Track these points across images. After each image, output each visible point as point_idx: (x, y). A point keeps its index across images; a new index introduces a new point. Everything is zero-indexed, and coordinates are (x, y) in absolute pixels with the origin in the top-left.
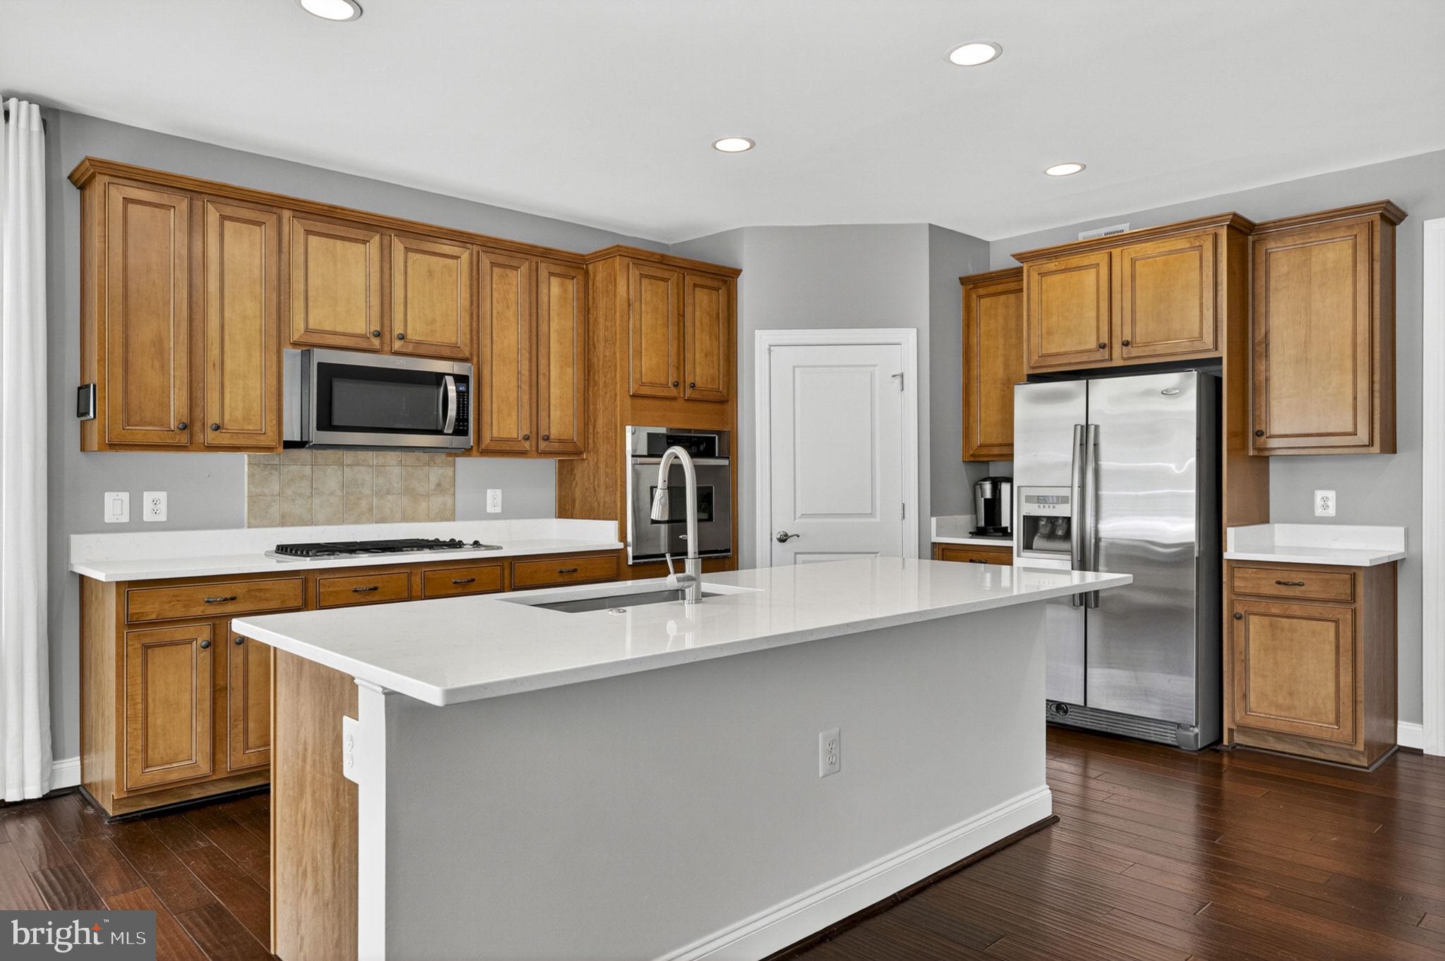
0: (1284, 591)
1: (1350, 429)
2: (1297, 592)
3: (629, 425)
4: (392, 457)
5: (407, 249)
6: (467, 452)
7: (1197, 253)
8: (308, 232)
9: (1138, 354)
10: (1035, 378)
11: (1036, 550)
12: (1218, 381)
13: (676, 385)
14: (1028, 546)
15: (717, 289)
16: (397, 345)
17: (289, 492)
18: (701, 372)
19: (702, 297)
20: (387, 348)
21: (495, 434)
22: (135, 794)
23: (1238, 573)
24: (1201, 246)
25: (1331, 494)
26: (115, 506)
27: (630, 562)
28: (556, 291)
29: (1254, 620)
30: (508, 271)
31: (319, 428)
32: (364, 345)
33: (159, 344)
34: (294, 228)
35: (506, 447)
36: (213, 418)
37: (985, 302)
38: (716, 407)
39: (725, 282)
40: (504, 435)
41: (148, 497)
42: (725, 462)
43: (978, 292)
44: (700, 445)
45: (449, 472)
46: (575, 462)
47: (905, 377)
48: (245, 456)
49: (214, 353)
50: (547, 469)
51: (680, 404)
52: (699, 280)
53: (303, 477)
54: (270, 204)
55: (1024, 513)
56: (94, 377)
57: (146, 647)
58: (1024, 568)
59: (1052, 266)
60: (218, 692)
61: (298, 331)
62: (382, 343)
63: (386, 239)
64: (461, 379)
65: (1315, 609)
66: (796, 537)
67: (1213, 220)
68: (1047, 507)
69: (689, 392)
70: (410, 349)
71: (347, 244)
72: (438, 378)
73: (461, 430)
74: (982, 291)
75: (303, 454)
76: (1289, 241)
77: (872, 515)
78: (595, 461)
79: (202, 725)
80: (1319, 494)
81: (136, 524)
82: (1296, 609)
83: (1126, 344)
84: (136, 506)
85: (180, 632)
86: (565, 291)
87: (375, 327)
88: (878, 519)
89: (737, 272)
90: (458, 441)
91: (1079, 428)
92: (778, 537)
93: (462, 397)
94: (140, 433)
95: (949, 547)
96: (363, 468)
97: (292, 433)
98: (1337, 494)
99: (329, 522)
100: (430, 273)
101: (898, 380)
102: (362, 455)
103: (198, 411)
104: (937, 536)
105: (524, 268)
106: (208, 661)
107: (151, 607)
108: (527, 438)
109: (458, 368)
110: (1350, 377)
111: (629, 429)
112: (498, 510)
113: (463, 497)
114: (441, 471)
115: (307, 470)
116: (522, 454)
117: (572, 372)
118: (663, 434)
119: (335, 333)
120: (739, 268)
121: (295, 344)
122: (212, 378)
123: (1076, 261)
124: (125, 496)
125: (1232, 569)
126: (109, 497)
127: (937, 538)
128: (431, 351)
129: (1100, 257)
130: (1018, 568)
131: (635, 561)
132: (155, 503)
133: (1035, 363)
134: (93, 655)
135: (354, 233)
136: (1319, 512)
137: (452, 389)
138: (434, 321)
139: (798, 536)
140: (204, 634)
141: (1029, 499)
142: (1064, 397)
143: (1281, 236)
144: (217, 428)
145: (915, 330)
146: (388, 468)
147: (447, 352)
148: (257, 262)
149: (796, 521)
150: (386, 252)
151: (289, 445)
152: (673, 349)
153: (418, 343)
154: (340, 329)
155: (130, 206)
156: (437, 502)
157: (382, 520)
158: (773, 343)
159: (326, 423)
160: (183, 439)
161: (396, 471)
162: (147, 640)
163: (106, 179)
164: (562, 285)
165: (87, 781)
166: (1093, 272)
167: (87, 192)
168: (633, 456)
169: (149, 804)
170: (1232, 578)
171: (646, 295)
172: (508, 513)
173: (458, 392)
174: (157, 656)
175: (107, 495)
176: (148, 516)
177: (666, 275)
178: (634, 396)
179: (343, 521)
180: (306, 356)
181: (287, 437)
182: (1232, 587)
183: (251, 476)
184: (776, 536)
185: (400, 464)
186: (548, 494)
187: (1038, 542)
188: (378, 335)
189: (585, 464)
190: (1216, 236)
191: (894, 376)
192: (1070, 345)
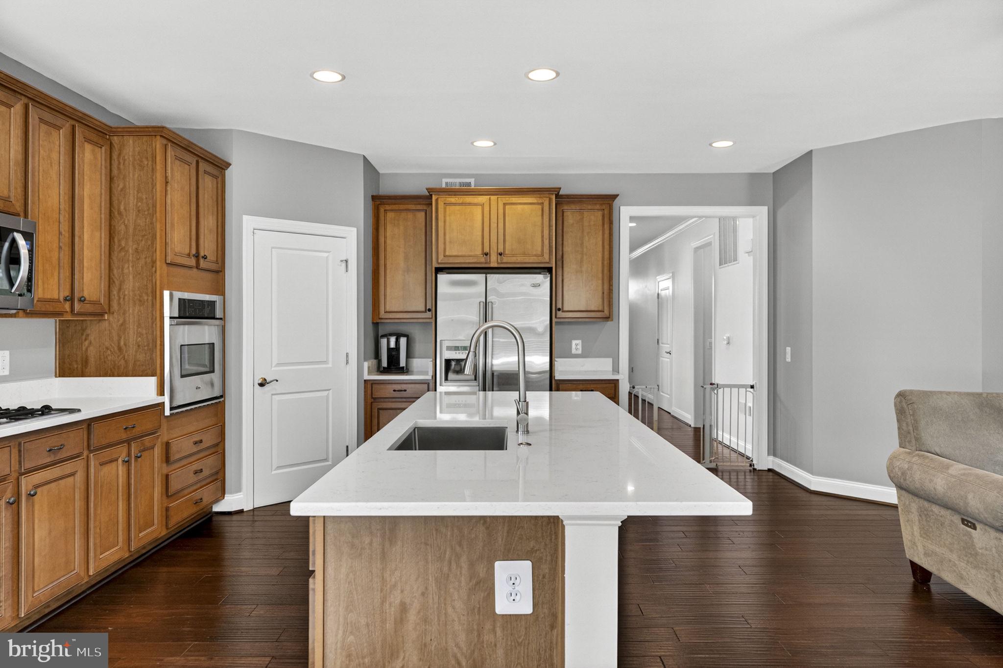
3: (167, 290)
7: (540, 207)
9: (509, 261)
11: (451, 381)
13: (195, 256)
15: (217, 176)
18: (208, 246)
19: (209, 183)
21: (41, 295)
24: (543, 203)
25: (579, 342)
27: (167, 412)
30: (51, 129)
35: (50, 308)
37: (390, 215)
38: (215, 277)
39: (220, 172)
40: (47, 296)
43: (385, 207)
46: (89, 323)
47: (349, 262)
51: (196, 272)
52: (207, 168)
55: (445, 357)
58: (445, 392)
59: (453, 199)
64: (27, 237)
66: (275, 381)
67: (549, 190)
68: (458, 353)
69: (203, 262)
74: (388, 207)
76: (573, 207)
77: (325, 362)
78: (121, 322)
80: (574, 342)
83: (500, 254)
86: (95, 158)
88: (330, 365)
90: (23, 301)
91: (482, 303)
92: (260, 382)
95: (375, 382)
98: (582, 342)
101: (344, 264)
104: (368, 375)
108: (65, 300)
109: (24, 225)
110: (601, 281)
111: (166, 294)
112: (6, 372)
117: (99, 235)
120: (230, 162)
123: (469, 199)
125: (558, 385)
127: (369, 376)
129: (483, 200)
130: (441, 393)
131: (172, 412)
133: (442, 260)
136: (574, 351)
139: (277, 381)
141: (449, 348)
142: (469, 283)
143: (569, 203)
145: (355, 230)
149: (272, 369)
152: (193, 223)
158: (256, 227)
164: (93, 151)
166: (479, 209)
168: (171, 318)
172: (12, 376)
178: (170, 264)
184: (256, 381)
187: (451, 376)
189: (106, 324)
190: (550, 200)
191: (342, 261)
192: (464, 251)
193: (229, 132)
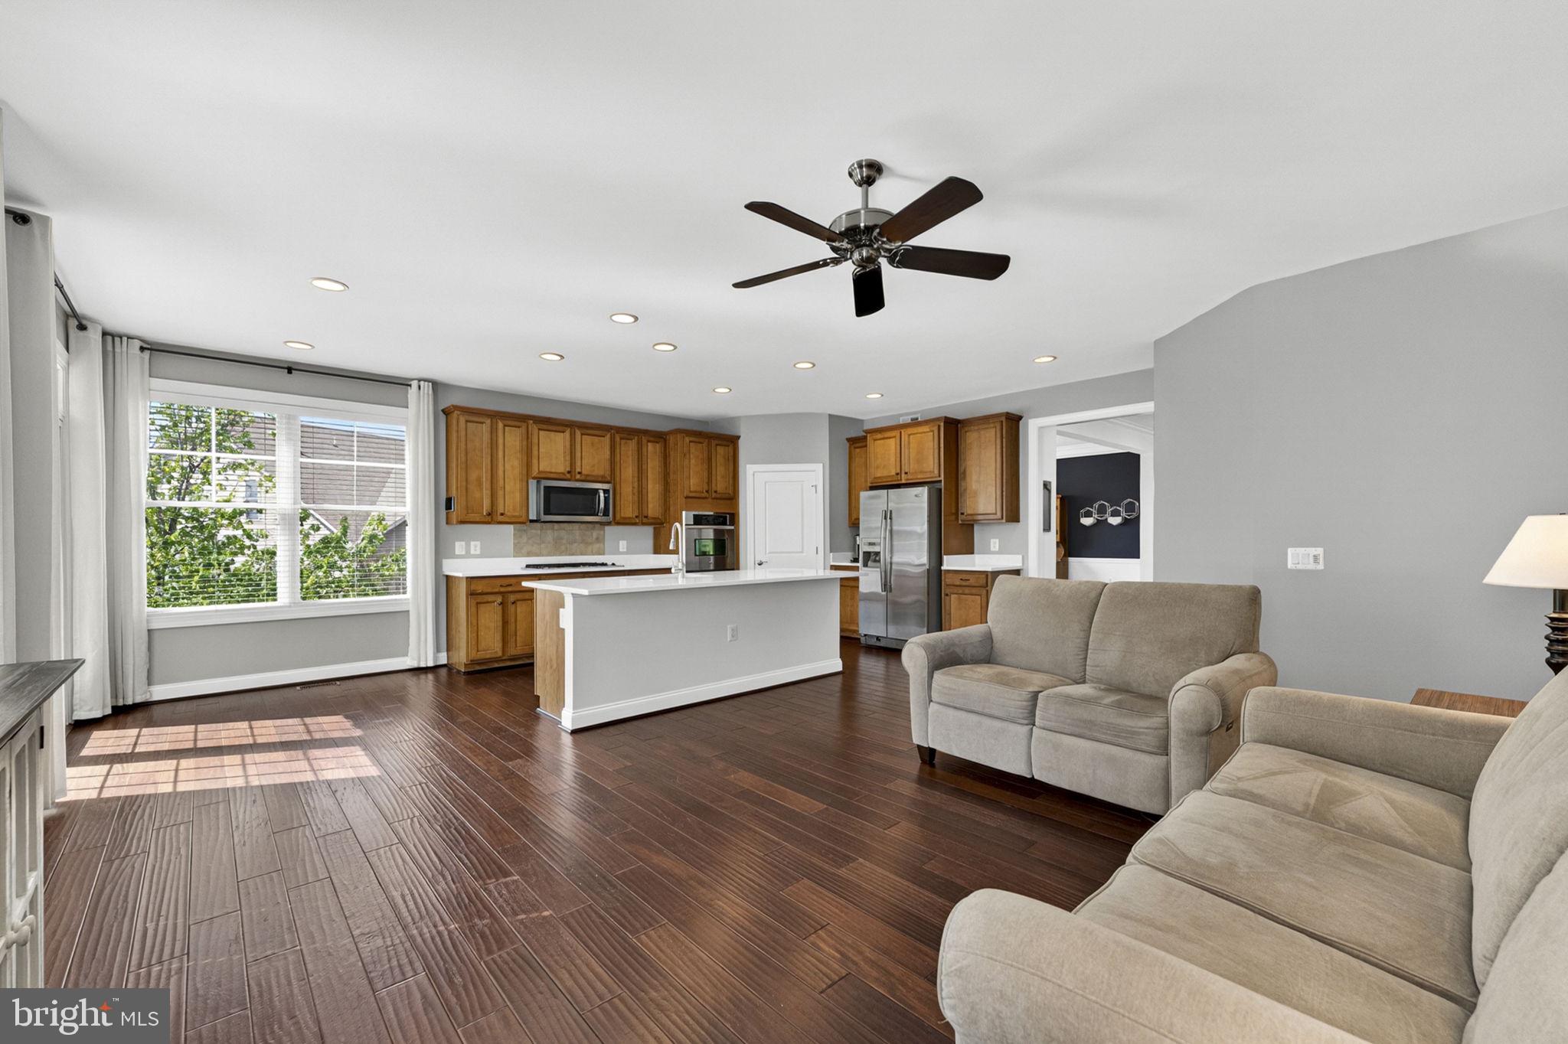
0: (964, 583)
1: (994, 512)
2: (967, 583)
3: (684, 511)
4: (576, 526)
5: (582, 434)
6: (609, 524)
7: (932, 433)
8: (539, 429)
9: (912, 479)
10: (872, 488)
11: (868, 567)
12: (941, 490)
13: (707, 492)
14: (865, 565)
15: (728, 446)
16: (578, 477)
17: (530, 542)
18: (721, 485)
19: (721, 450)
20: (573, 478)
21: (622, 515)
22: (473, 662)
23: (947, 575)
24: (934, 430)
25: (996, 541)
26: (459, 547)
28: (652, 450)
29: (952, 596)
30: (628, 441)
31: (545, 514)
32: (562, 477)
33: (479, 481)
34: (534, 428)
35: (628, 521)
36: (501, 510)
37: (855, 450)
38: (729, 502)
39: (732, 442)
40: (627, 516)
41: (472, 543)
42: (732, 527)
44: (719, 519)
45: (602, 532)
46: (660, 528)
47: (817, 486)
48: (512, 526)
49: (501, 483)
50: (648, 532)
51: (710, 500)
52: (717, 442)
53: (537, 535)
54: (523, 419)
55: (865, 550)
56: (454, 493)
57: (477, 603)
59: (879, 436)
60: (505, 623)
61: (535, 473)
62: (571, 476)
63: (573, 430)
64: (606, 491)
65: (974, 591)
66: (766, 562)
67: (938, 419)
68: (872, 547)
69: (714, 495)
70: (583, 478)
71: (557, 433)
72: (596, 491)
73: (606, 513)
74: (854, 445)
75: (538, 525)
76: (973, 427)
77: (802, 552)
79: (498, 637)
80: (992, 541)
81: (468, 555)
82: (967, 591)
83: (906, 473)
84: (468, 548)
85: (490, 598)
86: (655, 449)
87: (568, 469)
88: (804, 554)
89: (738, 437)
90: (604, 519)
91: (885, 511)
92: (758, 562)
93: (606, 500)
94: (472, 517)
95: (836, 567)
96: (563, 531)
97: (533, 516)
98: (999, 541)
99: (549, 555)
100: (592, 444)
101: (814, 488)
102: (562, 525)
103: (494, 508)
104: (833, 562)
105: (635, 441)
106: (501, 611)
107: (479, 587)
108: (637, 517)
109: (606, 486)
110: (994, 488)
111: (684, 513)
112: (625, 550)
113: (608, 544)
114: (598, 532)
115: (539, 532)
116: (635, 524)
117: (658, 486)
118: (711, 515)
119: (551, 473)
120: (738, 434)
121: (534, 478)
122: (500, 493)
123: (888, 434)
124: (463, 543)
125: (945, 574)
126: (457, 544)
128: (593, 479)
129: (896, 433)
132: (476, 546)
133: (869, 481)
134: (454, 609)
135: (561, 428)
136: (992, 549)
137: (602, 495)
138: (594, 466)
140: (499, 600)
141: (866, 544)
142: (877, 497)
143: (970, 425)
144: (502, 514)
145: (822, 464)
146: (574, 531)
147: (600, 479)
148: (518, 443)
149: (766, 555)
150: (573, 436)
151: (532, 521)
152: (706, 474)
153: (587, 475)
154: (553, 471)
155: (469, 424)
156: (596, 546)
157: (573, 555)
158: (756, 471)
159: (547, 512)
160: (489, 519)
161: (577, 533)
162: (478, 601)
163: (459, 413)
164: (653, 447)
165: (450, 662)
166: (894, 440)
167: (449, 416)
168: (685, 525)
169: (478, 668)
170: (945, 579)
171: (693, 450)
172: (629, 552)
173: (605, 497)
174: (482, 608)
175: (456, 543)
176: (472, 552)
177: (701, 440)
178: (686, 497)
179: (554, 555)
180: (538, 482)
181: (531, 518)
182: (945, 581)
183: (514, 535)
184: (756, 563)
185: (580, 529)
186: (650, 543)
187: (869, 563)
188: (569, 472)
189: (665, 529)
190: (939, 426)
191: (812, 486)
192: (885, 473)
193: (739, 418)
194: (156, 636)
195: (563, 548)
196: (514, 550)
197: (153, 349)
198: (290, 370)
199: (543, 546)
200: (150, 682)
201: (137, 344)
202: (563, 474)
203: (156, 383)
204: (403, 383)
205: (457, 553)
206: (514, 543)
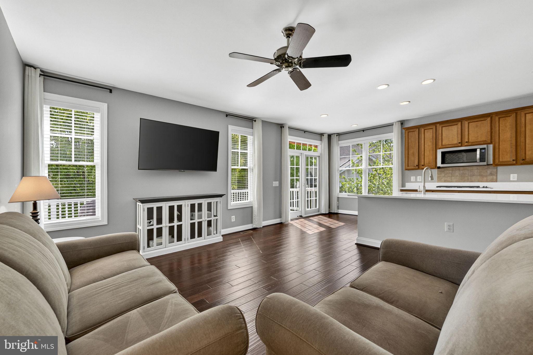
4: (475, 168)
5: (469, 122)
6: (498, 165)
8: (443, 127)
16: (466, 144)
17: (446, 176)
20: (463, 145)
21: (501, 160)
26: (413, 178)
30: (507, 118)
31: (442, 164)
32: (456, 145)
34: (440, 127)
35: (505, 163)
36: (422, 164)
40: (505, 160)
49: (423, 153)
53: (450, 173)
54: (434, 124)
61: (440, 146)
62: (461, 144)
63: (463, 122)
64: (482, 149)
70: (470, 144)
71: (452, 126)
81: (416, 181)
84: (416, 179)
87: (460, 141)
93: (483, 153)
94: (410, 167)
96: (466, 171)
99: (456, 182)
100: (477, 125)
102: (466, 168)
103: (420, 162)
105: (513, 115)
108: (514, 160)
109: (481, 147)
112: (515, 180)
113: (500, 176)
114: (491, 170)
115: (451, 172)
119: (449, 145)
121: (439, 149)
122: (423, 157)
124: (414, 177)
126: (412, 177)
128: (477, 143)
132: (419, 178)
135: (454, 123)
137: (478, 152)
138: (478, 137)
146: (473, 170)
147: (482, 143)
148: (431, 135)
150: (462, 125)
153: (473, 142)
154: (451, 143)
156: (491, 177)
160: (417, 168)
161: (476, 171)
173: (481, 152)
176: (418, 180)
179: (460, 182)
183: (438, 173)
194: (340, 199)
195: (466, 178)
196: (437, 179)
197: (339, 135)
198: (363, 131)
199: (453, 178)
200: (338, 209)
201: (335, 135)
202: (456, 144)
203: (340, 142)
204: (391, 125)
205: (412, 181)
206: (438, 177)
